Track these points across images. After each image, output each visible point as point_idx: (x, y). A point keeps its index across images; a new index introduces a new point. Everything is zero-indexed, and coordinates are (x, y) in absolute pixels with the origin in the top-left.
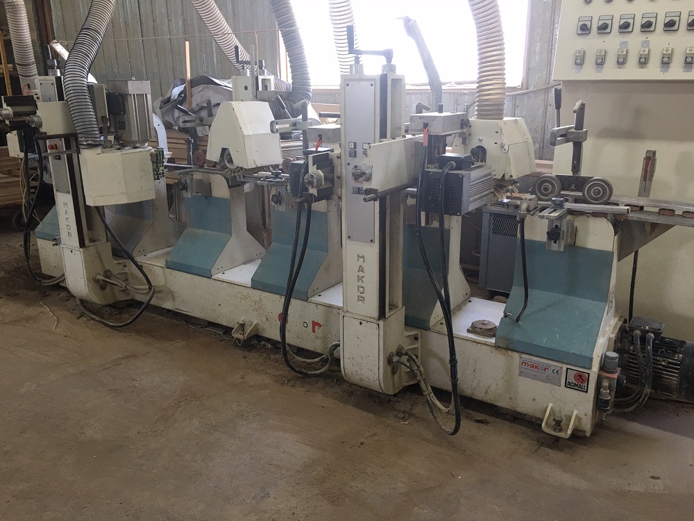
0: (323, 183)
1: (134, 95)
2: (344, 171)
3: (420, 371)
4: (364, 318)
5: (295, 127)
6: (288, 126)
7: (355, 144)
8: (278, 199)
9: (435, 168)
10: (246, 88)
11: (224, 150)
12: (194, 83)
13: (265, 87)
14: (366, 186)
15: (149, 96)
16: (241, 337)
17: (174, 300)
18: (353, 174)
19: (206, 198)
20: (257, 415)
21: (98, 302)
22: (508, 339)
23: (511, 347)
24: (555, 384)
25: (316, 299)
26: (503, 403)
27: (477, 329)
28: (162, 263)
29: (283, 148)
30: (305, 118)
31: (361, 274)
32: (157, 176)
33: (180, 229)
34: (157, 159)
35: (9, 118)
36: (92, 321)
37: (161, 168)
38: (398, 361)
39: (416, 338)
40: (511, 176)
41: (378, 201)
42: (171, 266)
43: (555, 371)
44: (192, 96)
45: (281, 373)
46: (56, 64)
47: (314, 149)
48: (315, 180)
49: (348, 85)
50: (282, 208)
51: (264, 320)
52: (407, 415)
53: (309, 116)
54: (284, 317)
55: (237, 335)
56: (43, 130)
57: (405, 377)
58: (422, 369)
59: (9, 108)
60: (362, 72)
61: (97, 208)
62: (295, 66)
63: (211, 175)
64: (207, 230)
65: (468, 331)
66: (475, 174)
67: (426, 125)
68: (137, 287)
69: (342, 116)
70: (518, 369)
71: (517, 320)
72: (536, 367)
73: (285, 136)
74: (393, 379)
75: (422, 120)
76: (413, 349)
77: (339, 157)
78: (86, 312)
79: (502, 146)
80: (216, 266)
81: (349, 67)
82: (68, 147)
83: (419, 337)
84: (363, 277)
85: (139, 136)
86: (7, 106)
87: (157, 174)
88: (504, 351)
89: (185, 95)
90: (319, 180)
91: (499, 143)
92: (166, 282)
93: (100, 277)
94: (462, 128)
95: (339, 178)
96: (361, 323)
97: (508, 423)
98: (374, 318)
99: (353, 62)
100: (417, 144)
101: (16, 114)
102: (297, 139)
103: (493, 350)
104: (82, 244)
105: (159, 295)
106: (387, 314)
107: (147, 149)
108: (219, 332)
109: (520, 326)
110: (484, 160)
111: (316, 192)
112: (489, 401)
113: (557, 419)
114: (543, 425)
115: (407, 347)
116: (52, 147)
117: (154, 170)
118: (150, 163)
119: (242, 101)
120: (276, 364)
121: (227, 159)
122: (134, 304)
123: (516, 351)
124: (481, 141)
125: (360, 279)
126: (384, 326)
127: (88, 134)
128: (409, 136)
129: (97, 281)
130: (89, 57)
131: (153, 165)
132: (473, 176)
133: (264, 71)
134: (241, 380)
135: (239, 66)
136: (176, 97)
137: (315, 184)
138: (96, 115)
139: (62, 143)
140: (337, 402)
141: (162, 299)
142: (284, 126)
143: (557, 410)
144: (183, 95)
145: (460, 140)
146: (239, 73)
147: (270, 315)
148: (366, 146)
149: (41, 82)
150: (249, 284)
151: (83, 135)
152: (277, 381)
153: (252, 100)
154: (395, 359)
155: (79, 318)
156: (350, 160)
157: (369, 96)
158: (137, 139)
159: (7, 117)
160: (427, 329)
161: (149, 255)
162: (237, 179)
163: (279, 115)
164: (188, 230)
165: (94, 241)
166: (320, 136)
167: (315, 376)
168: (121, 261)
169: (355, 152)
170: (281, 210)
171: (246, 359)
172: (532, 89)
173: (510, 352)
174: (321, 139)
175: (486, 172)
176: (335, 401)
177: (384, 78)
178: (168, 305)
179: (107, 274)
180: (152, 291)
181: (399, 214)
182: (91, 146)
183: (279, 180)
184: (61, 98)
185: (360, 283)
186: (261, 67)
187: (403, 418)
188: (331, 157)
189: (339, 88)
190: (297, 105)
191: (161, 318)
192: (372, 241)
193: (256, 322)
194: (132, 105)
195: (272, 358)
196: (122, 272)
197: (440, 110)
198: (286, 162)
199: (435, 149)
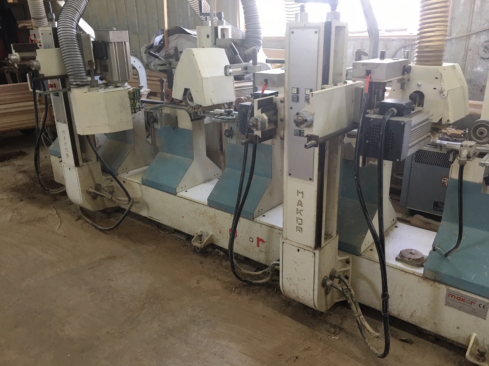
0: (267, 126)
1: (115, 43)
2: (286, 114)
3: (351, 295)
4: (301, 246)
5: (246, 71)
6: (240, 69)
7: (298, 89)
8: (230, 134)
9: (374, 113)
10: (208, 36)
11: (186, 90)
12: (170, 32)
13: (223, 36)
14: (307, 132)
15: (128, 44)
16: (199, 245)
17: (148, 211)
18: (295, 122)
19: (174, 129)
20: (207, 321)
21: (91, 209)
22: (436, 273)
23: (439, 279)
24: (482, 318)
25: (261, 219)
26: (428, 327)
27: (405, 259)
28: (138, 180)
29: (236, 88)
30: (255, 63)
31: (300, 208)
32: (134, 110)
33: (156, 151)
34: (134, 97)
35: (17, 63)
36: (86, 224)
37: (137, 104)
38: (332, 285)
39: (348, 262)
40: (448, 121)
41: (318, 147)
42: (146, 183)
43: (482, 306)
44: (169, 43)
45: (230, 280)
46: (54, 18)
47: (260, 92)
48: (259, 123)
49: (292, 33)
50: (233, 141)
51: (218, 232)
52: (338, 330)
53: (259, 61)
54: (233, 232)
55: (196, 244)
56: (41, 72)
57: (336, 294)
58: (353, 292)
59: (17, 54)
60: (307, 20)
61: (87, 136)
62: (248, 17)
63: (178, 111)
64: (175, 154)
65: (397, 259)
66: (415, 120)
67: (368, 73)
68: (119, 198)
69: (287, 62)
70: (444, 300)
71: (446, 255)
72: (462, 300)
73: (238, 78)
74: (326, 298)
75: (366, 68)
76: (345, 271)
77: (282, 102)
78: (82, 215)
79: (441, 92)
80: (181, 185)
81: (294, 16)
82: (64, 86)
83: (351, 261)
84: (302, 210)
85: (119, 77)
86: (15, 52)
87: (134, 109)
88: (431, 283)
89: (164, 43)
90: (263, 123)
91: (438, 88)
92: (142, 195)
93: (91, 190)
94: (403, 74)
95: (282, 120)
96: (298, 250)
97: (431, 343)
98: (311, 247)
99: (299, 12)
100: (357, 90)
101: (22, 59)
102: (249, 80)
103: (421, 280)
104: (77, 164)
105: (137, 205)
106: (323, 244)
107: (126, 88)
108: (182, 238)
109: (448, 260)
110: (421, 104)
111: (260, 133)
112: (414, 323)
113: (482, 350)
114: (467, 354)
115: (340, 269)
116: (51, 86)
117: (132, 105)
118: (128, 99)
119: (203, 47)
120: (227, 271)
121: (188, 97)
122: (119, 210)
123: (443, 284)
124: (419, 86)
125: (299, 212)
126: (320, 255)
127: (75, 76)
128: (350, 82)
129: (89, 193)
130: (78, 11)
131: (131, 101)
132: (414, 121)
133: (222, 22)
134: (196, 285)
135: (203, 17)
136: (158, 44)
137: (259, 126)
138: (83, 60)
139: (59, 82)
140: (276, 312)
141: (140, 208)
142: (237, 69)
143: (480, 339)
144: (162, 42)
145: (399, 85)
146: (202, 23)
147: (223, 229)
148: (308, 92)
149: (42, 32)
150: (206, 202)
151: (73, 77)
152: (226, 288)
153: (211, 47)
154: (329, 283)
155: (77, 220)
156: (293, 104)
157: (313, 42)
158: (118, 80)
159: (15, 61)
160: (358, 254)
161: (131, 172)
162: (198, 114)
163: (233, 60)
164: (160, 154)
165: (87, 161)
166: (266, 81)
167: (258, 284)
168: (108, 177)
169: (298, 97)
170: (233, 143)
171: (203, 264)
172: (454, 35)
173: (437, 284)
174: (267, 83)
175: (425, 118)
176: (274, 311)
177: (328, 26)
178: (144, 213)
179: (98, 187)
180: (131, 203)
181: (337, 154)
182: (79, 86)
183: (230, 117)
184: (57, 45)
185: (299, 216)
186: (220, 19)
187: (334, 333)
188: (274, 101)
189: (284, 36)
190: (248, 51)
191: (139, 222)
192: (310, 179)
193: (211, 233)
194: (113, 51)
195: (224, 264)
196: (110, 185)
197: (383, 56)
198: (239, 101)
199: (375, 94)
